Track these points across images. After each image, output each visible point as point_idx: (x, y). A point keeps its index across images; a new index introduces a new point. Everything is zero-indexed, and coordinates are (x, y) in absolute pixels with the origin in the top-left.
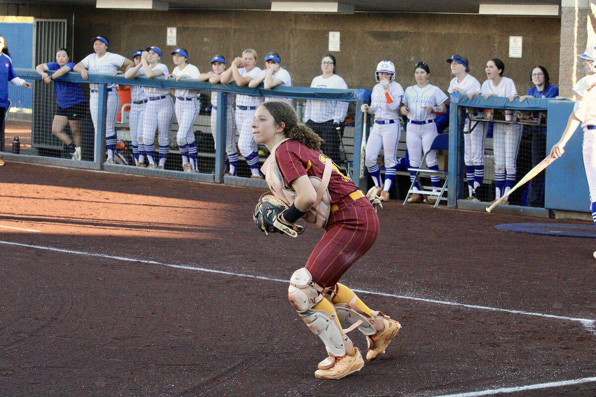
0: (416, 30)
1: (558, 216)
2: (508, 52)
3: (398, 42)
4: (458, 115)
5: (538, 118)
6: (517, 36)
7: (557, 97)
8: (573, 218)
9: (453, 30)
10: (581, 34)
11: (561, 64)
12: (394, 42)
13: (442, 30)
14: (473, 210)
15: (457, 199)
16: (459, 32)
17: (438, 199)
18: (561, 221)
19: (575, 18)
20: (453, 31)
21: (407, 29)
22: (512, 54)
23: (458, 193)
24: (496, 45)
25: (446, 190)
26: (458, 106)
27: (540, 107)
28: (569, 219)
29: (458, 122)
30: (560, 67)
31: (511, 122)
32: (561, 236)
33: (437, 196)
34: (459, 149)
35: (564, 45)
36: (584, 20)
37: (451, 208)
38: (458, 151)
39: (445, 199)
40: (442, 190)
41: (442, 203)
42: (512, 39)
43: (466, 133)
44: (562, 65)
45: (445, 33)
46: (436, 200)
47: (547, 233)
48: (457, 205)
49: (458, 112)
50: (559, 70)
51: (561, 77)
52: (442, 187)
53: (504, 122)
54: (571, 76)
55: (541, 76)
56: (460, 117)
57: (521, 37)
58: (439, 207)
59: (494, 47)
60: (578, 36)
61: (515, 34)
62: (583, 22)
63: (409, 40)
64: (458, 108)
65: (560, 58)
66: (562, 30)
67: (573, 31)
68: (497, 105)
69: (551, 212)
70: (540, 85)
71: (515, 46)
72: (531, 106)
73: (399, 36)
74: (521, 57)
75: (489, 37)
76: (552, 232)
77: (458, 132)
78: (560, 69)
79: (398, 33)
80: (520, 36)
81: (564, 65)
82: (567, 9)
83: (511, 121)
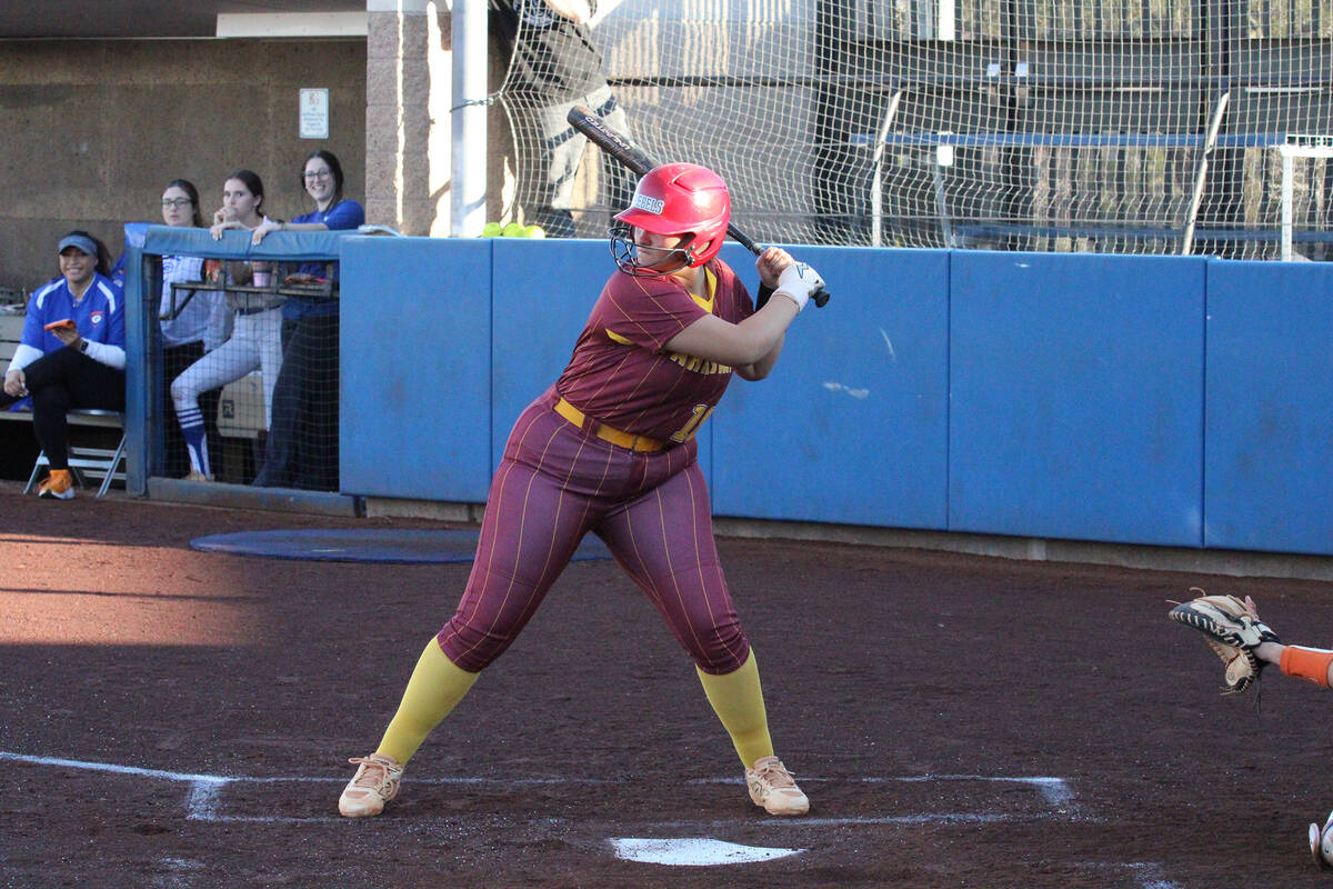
0: (89, 79)
1: (372, 511)
2: (296, 126)
3: (50, 109)
4: (143, 276)
5: (323, 277)
6: (317, 87)
7: (362, 228)
8: (406, 515)
9: (173, 77)
10: (413, 76)
11: (369, 147)
12: (42, 108)
13: (148, 78)
14: (183, 503)
15: (147, 477)
16: (187, 83)
17: (107, 478)
18: (376, 524)
19: (398, 39)
20: (172, 80)
21: (69, 78)
22: (307, 129)
23: (149, 461)
24: (269, 110)
25: (124, 455)
26: (144, 255)
27: (326, 251)
28: (396, 518)
29: (144, 294)
30: (368, 154)
31: (265, 290)
32: (338, 560)
33: (106, 470)
34: (148, 356)
35: (376, 102)
36: (420, 43)
37: (135, 499)
38: (146, 361)
39: (121, 476)
40: (116, 456)
41: (117, 485)
42: (305, 95)
43: (163, 319)
44: (372, 151)
45: (155, 86)
46: (103, 480)
47: (306, 553)
48: (146, 492)
49: (143, 268)
50: (364, 163)
51: (370, 178)
52: (115, 449)
53: (252, 290)
54: (392, 175)
55: (325, 177)
56: (148, 280)
57: (327, 90)
58: (108, 498)
59: (266, 115)
60: (405, 80)
61: (312, 83)
62: (419, 47)
63: (76, 103)
64: (143, 260)
65: (368, 134)
66: (368, 66)
67: (395, 68)
68: (231, 251)
69: (359, 503)
70: (323, 200)
71: (311, 112)
72: (307, 251)
73: (52, 95)
74: (326, 137)
75: (253, 91)
76: (317, 551)
77: (144, 319)
78: (368, 161)
79: (51, 88)
80: (323, 87)
81: (376, 149)
82: (379, 17)
83: (268, 287)
